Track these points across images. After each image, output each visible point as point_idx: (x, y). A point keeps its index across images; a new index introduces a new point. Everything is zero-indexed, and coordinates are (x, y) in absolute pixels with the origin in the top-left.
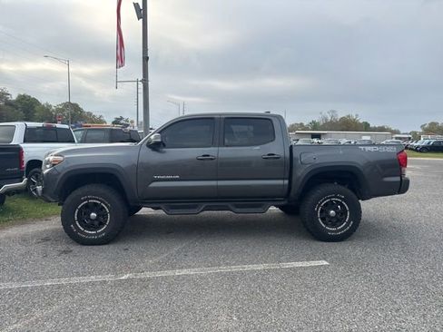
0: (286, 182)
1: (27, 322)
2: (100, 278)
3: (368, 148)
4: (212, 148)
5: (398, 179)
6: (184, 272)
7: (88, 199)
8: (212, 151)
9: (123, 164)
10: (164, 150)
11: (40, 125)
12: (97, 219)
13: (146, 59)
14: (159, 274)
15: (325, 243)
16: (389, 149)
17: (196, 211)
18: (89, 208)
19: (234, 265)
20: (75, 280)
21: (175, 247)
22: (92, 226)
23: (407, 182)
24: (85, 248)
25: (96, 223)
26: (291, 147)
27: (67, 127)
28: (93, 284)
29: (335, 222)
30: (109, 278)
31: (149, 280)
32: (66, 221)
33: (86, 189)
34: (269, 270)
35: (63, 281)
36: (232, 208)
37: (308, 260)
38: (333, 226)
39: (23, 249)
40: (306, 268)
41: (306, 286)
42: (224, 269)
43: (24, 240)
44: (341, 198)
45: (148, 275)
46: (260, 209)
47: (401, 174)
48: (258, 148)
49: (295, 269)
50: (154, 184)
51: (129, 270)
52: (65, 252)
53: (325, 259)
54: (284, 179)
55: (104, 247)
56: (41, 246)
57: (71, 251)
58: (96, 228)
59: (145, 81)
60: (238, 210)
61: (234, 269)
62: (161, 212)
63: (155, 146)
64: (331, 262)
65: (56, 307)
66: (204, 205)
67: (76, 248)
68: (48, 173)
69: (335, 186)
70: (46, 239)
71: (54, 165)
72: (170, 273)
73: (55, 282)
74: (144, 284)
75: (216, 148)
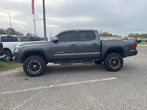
0: (100, 53)
1: (23, 104)
2: (43, 88)
3: (125, 41)
4: (75, 42)
5: (134, 51)
6: (71, 84)
7: (33, 61)
8: (75, 43)
9: (44, 48)
10: (58, 43)
11: (6, 35)
12: (36, 67)
13: (44, 11)
14: (63, 85)
15: (112, 72)
16: (132, 41)
17: (70, 63)
18: (33, 64)
19: (86, 80)
20: (34, 89)
21: (64, 76)
22: (34, 70)
23: (137, 51)
24: (33, 78)
25: (36, 69)
26: (101, 41)
27: (15, 36)
28: (41, 90)
29: (115, 65)
30: (46, 87)
31: (60, 87)
32: (25, 69)
33: (32, 57)
34: (98, 81)
35: (30, 89)
36: (82, 62)
37: (109, 77)
38: (114, 66)
39: (10, 79)
40: (110, 80)
41: (113, 86)
42: (84, 82)
43: (9, 76)
44: (117, 57)
45: (59, 85)
46: (91, 62)
47: (135, 49)
48: (90, 41)
49: (106, 81)
50: (56, 55)
51: (52, 84)
52: (26, 79)
53: (115, 77)
54: (99, 52)
55: (39, 77)
56: (16, 78)
57: (28, 79)
58: (36, 71)
59: (44, 19)
60: (84, 62)
61: (87, 82)
62: (59, 64)
63: (55, 42)
64: (117, 78)
65: (31, 98)
66: (73, 61)
67: (30, 78)
68: (17, 52)
69: (114, 54)
70: (17, 76)
71: (19, 49)
72: (66, 84)
73: (27, 90)
74: (59, 88)
75: (76, 42)
